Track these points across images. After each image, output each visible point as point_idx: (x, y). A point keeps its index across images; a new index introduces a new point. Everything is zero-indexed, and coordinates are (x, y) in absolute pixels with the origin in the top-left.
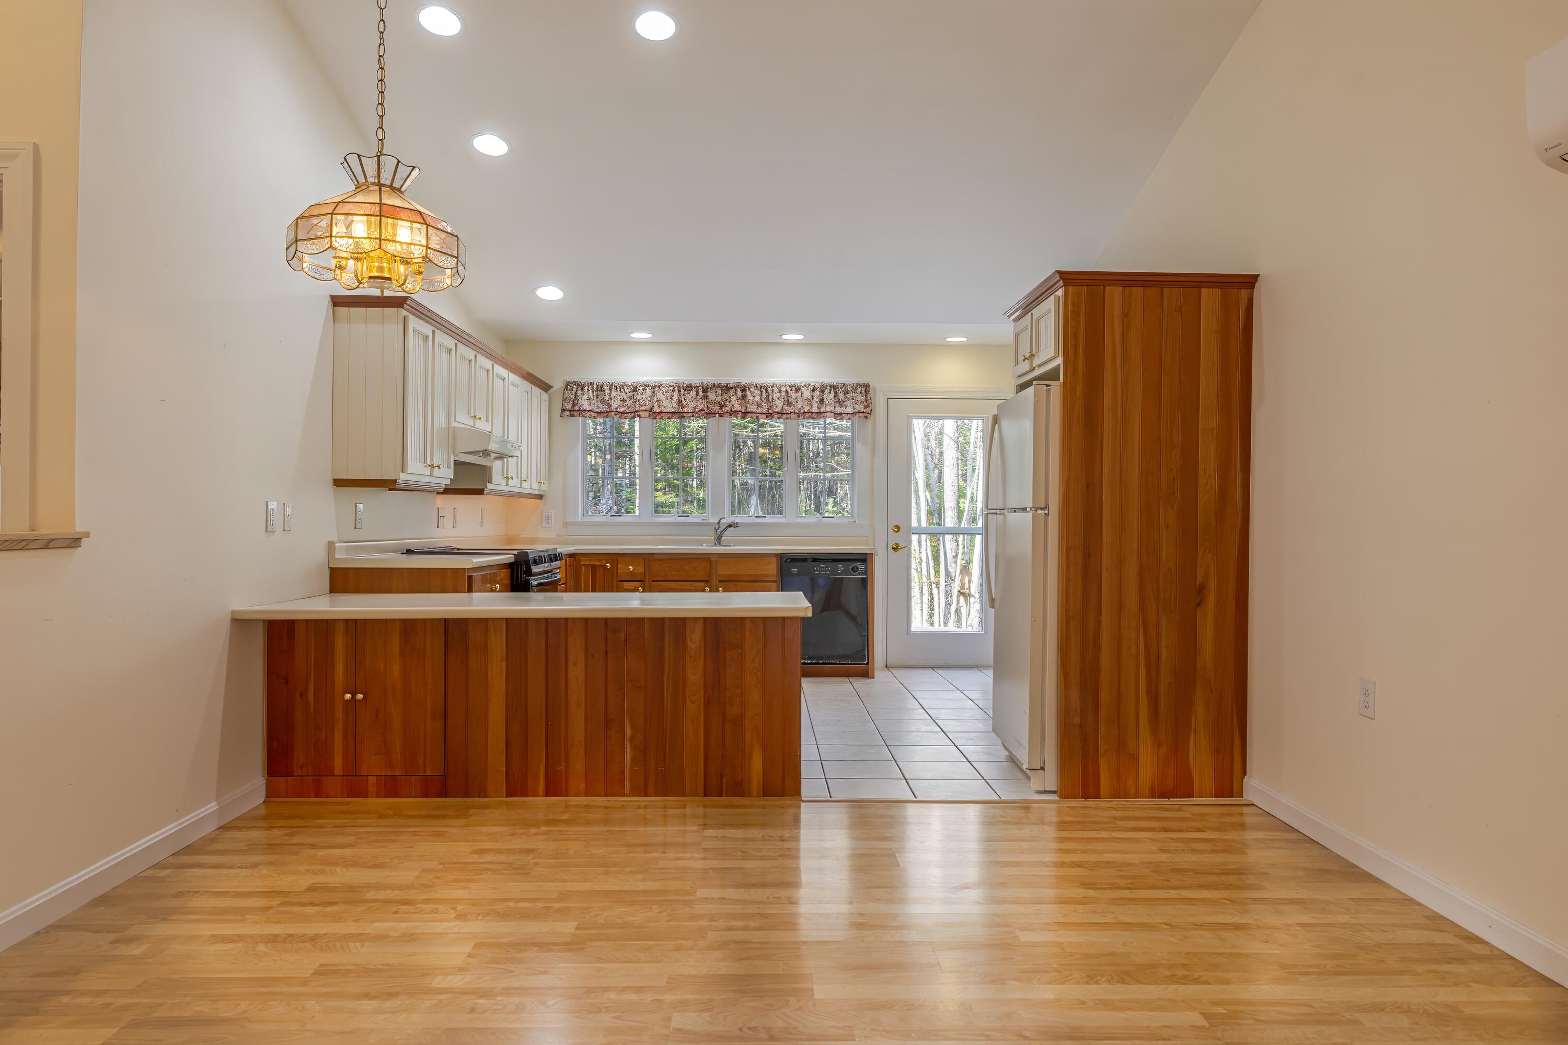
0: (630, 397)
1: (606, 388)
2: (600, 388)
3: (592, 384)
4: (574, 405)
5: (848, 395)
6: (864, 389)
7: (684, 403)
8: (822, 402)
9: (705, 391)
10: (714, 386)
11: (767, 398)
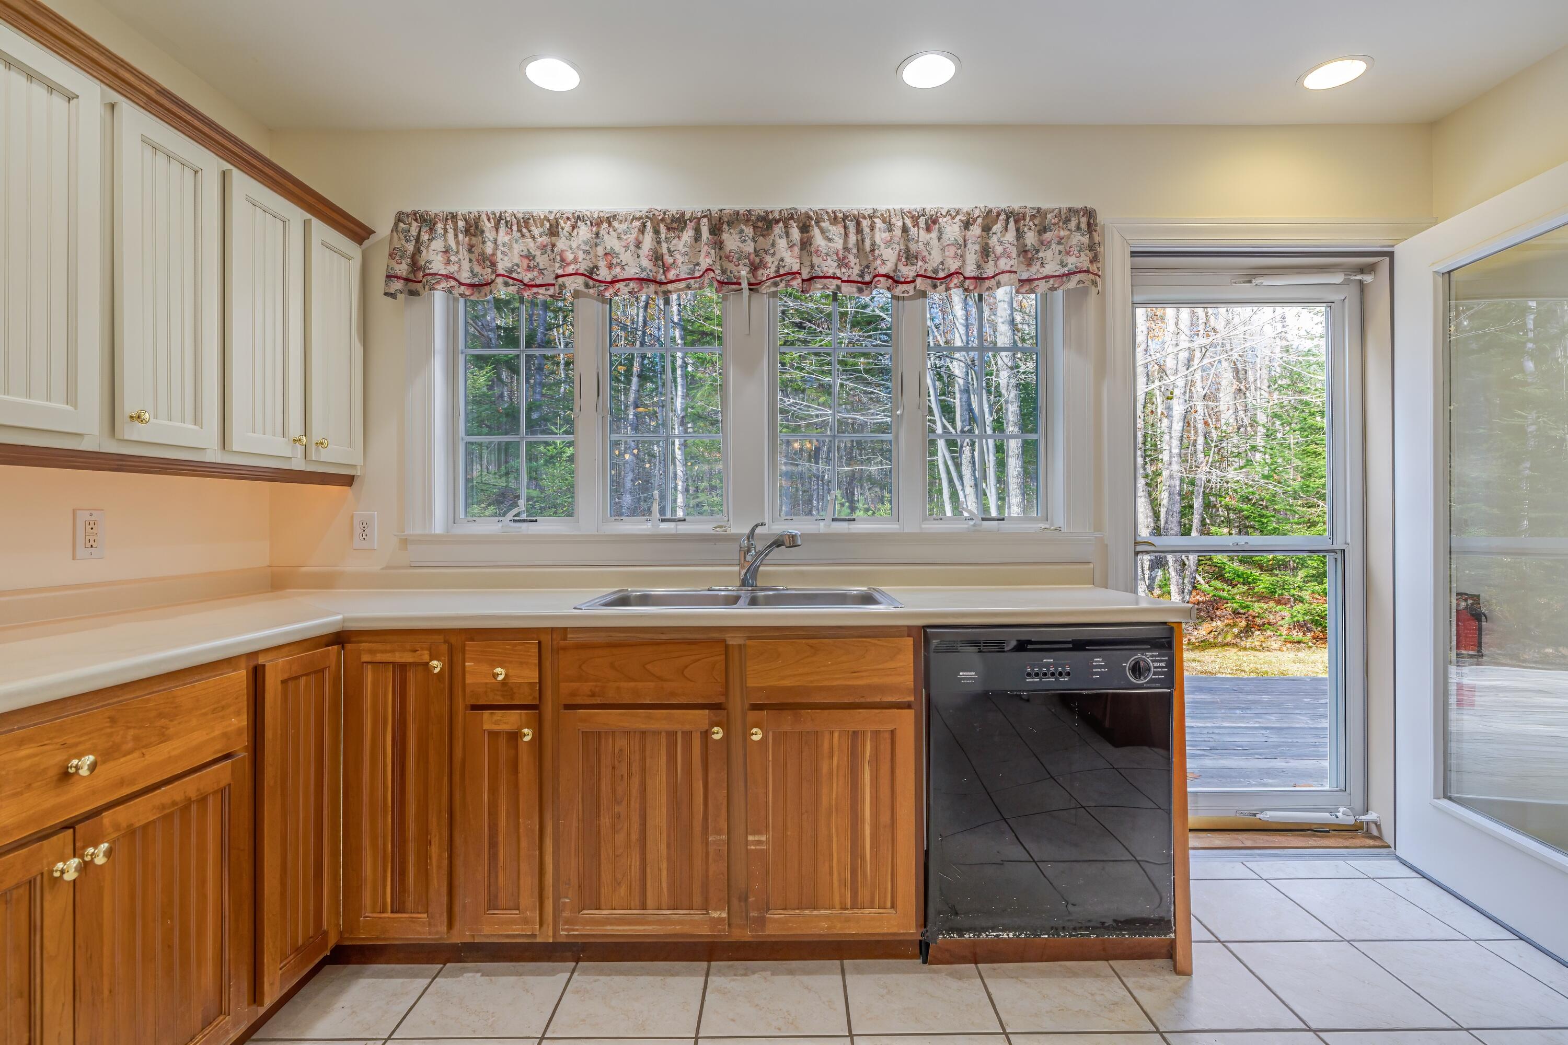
0: (543, 248)
1: (488, 226)
2: (473, 228)
3: (454, 217)
4: (415, 266)
5: (1048, 236)
6: (1084, 220)
7: (669, 260)
8: (986, 252)
9: (716, 230)
10: (735, 219)
11: (860, 244)
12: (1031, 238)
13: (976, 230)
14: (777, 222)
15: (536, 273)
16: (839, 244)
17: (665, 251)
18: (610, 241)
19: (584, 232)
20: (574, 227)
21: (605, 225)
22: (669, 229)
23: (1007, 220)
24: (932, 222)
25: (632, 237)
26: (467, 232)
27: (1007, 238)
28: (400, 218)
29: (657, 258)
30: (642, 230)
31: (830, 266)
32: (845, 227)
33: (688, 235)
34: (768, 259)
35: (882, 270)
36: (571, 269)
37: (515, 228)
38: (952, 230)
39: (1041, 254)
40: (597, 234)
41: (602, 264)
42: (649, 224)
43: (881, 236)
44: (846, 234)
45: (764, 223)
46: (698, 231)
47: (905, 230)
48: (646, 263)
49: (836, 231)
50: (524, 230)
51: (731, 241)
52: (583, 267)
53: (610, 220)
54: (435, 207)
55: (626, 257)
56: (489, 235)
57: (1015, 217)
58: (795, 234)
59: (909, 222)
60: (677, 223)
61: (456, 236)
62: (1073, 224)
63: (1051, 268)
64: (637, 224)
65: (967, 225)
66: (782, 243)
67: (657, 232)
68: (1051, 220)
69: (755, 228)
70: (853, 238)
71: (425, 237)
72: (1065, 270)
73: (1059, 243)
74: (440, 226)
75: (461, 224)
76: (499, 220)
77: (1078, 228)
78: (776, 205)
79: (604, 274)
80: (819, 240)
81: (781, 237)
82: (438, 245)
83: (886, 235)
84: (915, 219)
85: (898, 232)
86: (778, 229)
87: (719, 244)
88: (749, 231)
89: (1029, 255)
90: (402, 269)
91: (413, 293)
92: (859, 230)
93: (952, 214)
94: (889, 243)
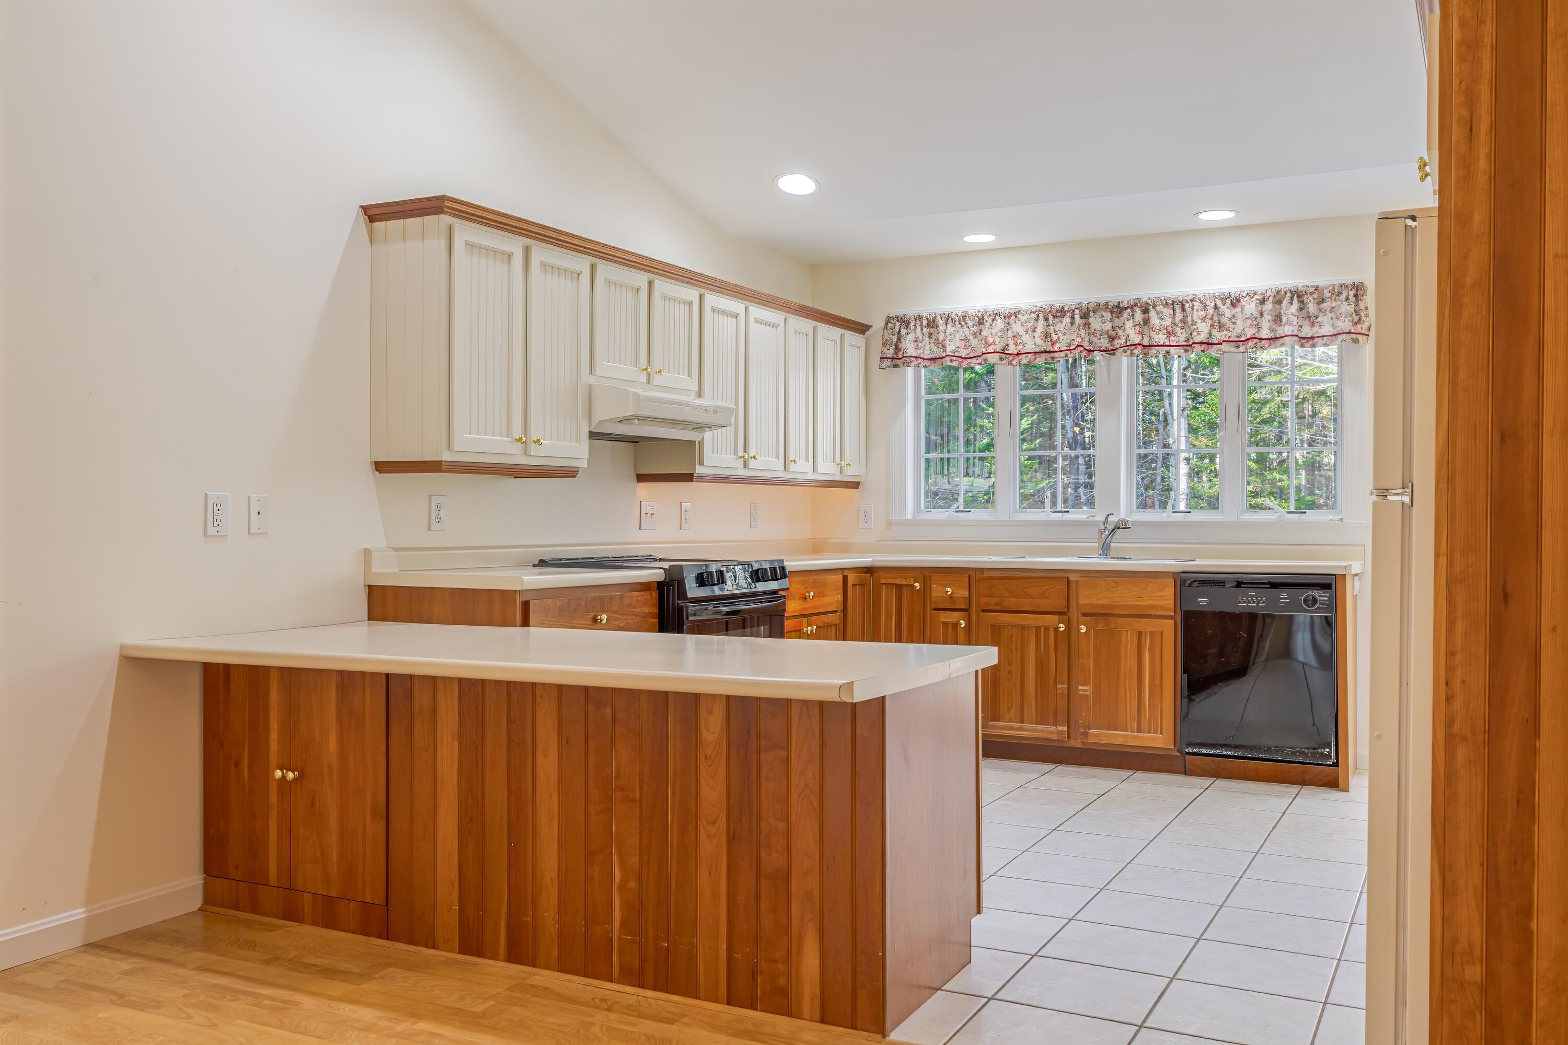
0: (975, 334)
1: (940, 322)
2: (932, 323)
3: (920, 317)
4: (897, 349)
5: (1324, 305)
6: (1352, 293)
7: (1055, 337)
8: (1278, 319)
9: (1085, 316)
10: (1097, 308)
11: (1184, 321)
13: (1268, 306)
14: (1126, 309)
15: (970, 350)
16: (1168, 322)
17: (1052, 331)
18: (1017, 328)
19: (1000, 323)
20: (993, 320)
21: (1013, 317)
22: (1054, 317)
23: (1292, 299)
24: (1235, 302)
25: (1030, 325)
26: (928, 326)
27: (1291, 310)
28: (889, 320)
29: (1047, 335)
30: (1037, 320)
31: (1161, 338)
32: (1174, 310)
33: (1067, 320)
34: (1121, 333)
35: (1197, 340)
36: (991, 350)
37: (957, 323)
38: (1250, 307)
39: (1319, 320)
40: (1008, 323)
41: (1011, 343)
42: (1041, 316)
43: (1197, 314)
44: (1174, 314)
45: (1118, 310)
46: (1073, 318)
47: (1216, 307)
48: (1039, 341)
49: (1167, 311)
50: (963, 323)
51: (1095, 323)
52: (998, 348)
53: (1016, 314)
54: (909, 311)
55: (1026, 338)
56: (941, 328)
57: (1298, 295)
58: (1139, 316)
59: (1219, 303)
60: (1060, 313)
61: (922, 329)
62: (1343, 297)
63: (1327, 330)
64: (1033, 316)
65: (1263, 302)
66: (1129, 324)
67: (1046, 319)
68: (1327, 294)
69: (1112, 313)
70: (1179, 316)
71: (903, 332)
72: (1335, 332)
73: (1331, 311)
74: (912, 324)
75: (925, 322)
76: (948, 319)
77: (1347, 299)
78: (1125, 295)
79: (1012, 349)
80: (1154, 319)
81: (1128, 320)
82: (911, 337)
83: (1202, 313)
84: (1223, 300)
85: (1211, 311)
86: (1126, 314)
87: (1087, 325)
88: (1108, 315)
89: (1311, 320)
90: (890, 353)
91: (895, 366)
92: (1183, 310)
93: (1251, 295)
94: (1203, 319)
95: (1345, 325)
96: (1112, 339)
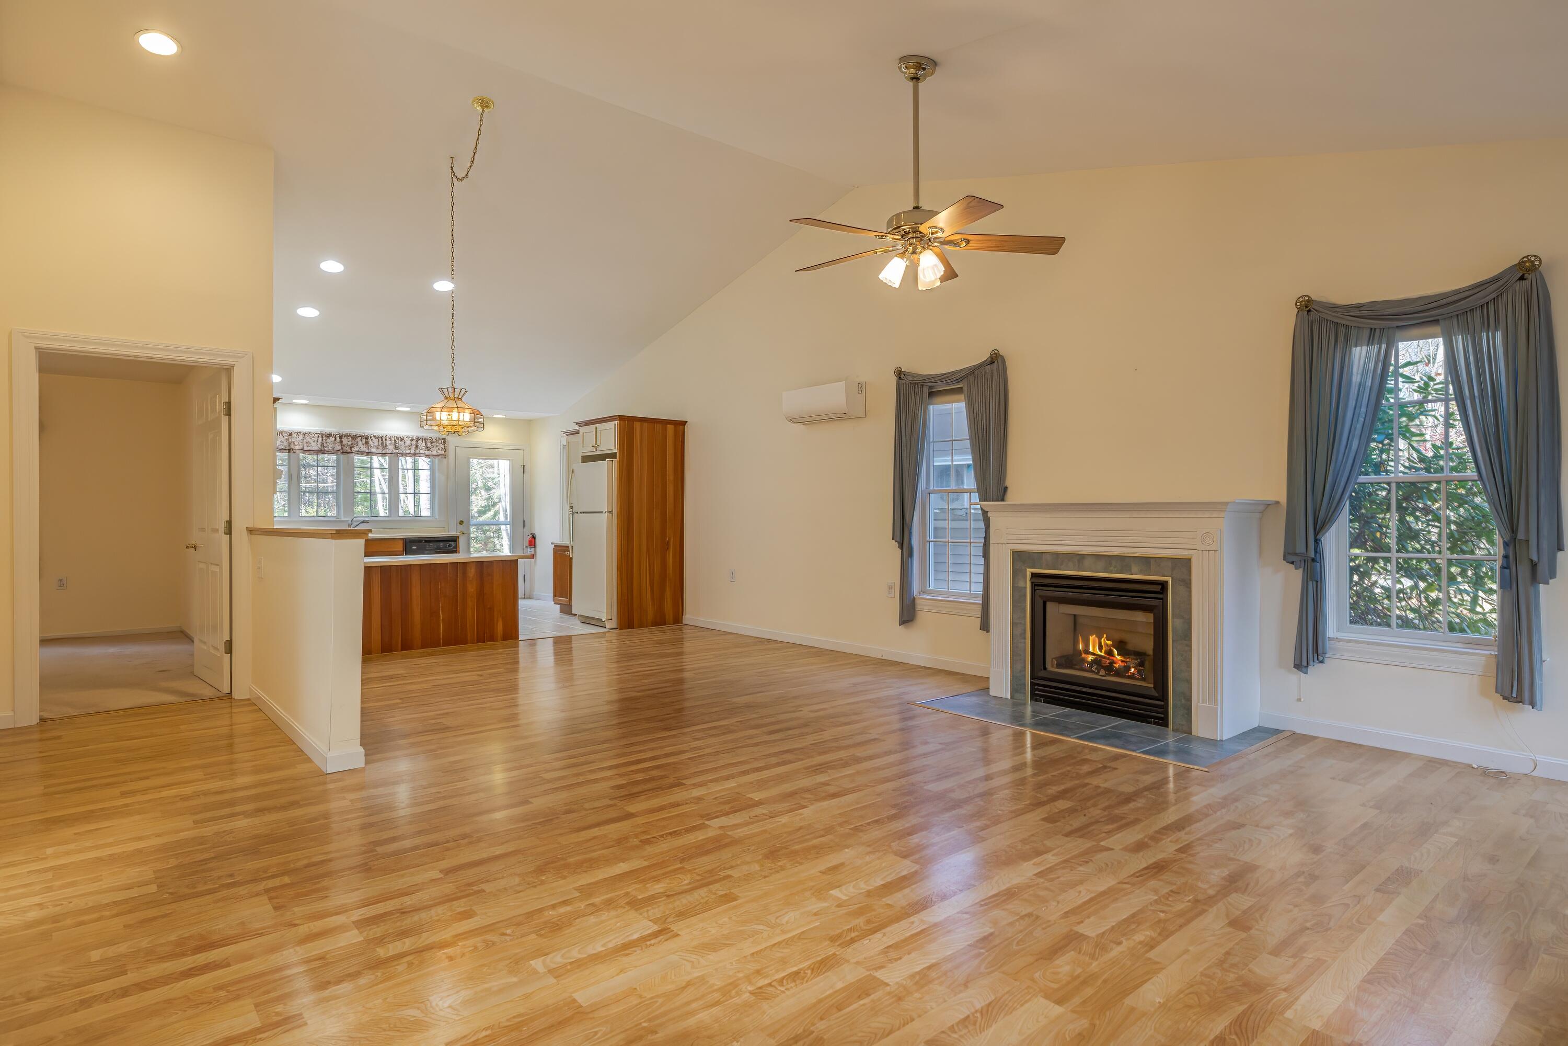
0: (287, 440)
5: (433, 444)
6: (443, 441)
7: (325, 445)
8: (417, 447)
9: (341, 437)
10: (347, 436)
11: (382, 443)
12: (429, 445)
13: (414, 442)
14: (358, 437)
16: (376, 444)
20: (297, 435)
22: (326, 437)
23: (423, 440)
24: (402, 439)
27: (422, 444)
29: (322, 444)
30: (319, 437)
31: (374, 450)
32: (378, 439)
34: (356, 446)
38: (408, 442)
40: (305, 437)
42: (320, 435)
43: (388, 442)
44: (378, 441)
45: (355, 437)
46: (335, 438)
47: (395, 440)
49: (375, 440)
51: (345, 441)
53: (308, 434)
55: (313, 444)
57: (425, 440)
58: (364, 440)
60: (329, 436)
62: (440, 442)
63: (434, 453)
64: (317, 435)
65: (412, 440)
67: (322, 437)
68: (434, 440)
70: (380, 442)
78: (357, 432)
80: (371, 443)
81: (359, 441)
83: (390, 442)
84: (398, 438)
85: (393, 441)
86: (358, 439)
87: (341, 442)
88: (351, 438)
89: (428, 449)
92: (382, 440)
93: (408, 437)
94: (391, 444)
95: (442, 452)
96: (351, 448)
